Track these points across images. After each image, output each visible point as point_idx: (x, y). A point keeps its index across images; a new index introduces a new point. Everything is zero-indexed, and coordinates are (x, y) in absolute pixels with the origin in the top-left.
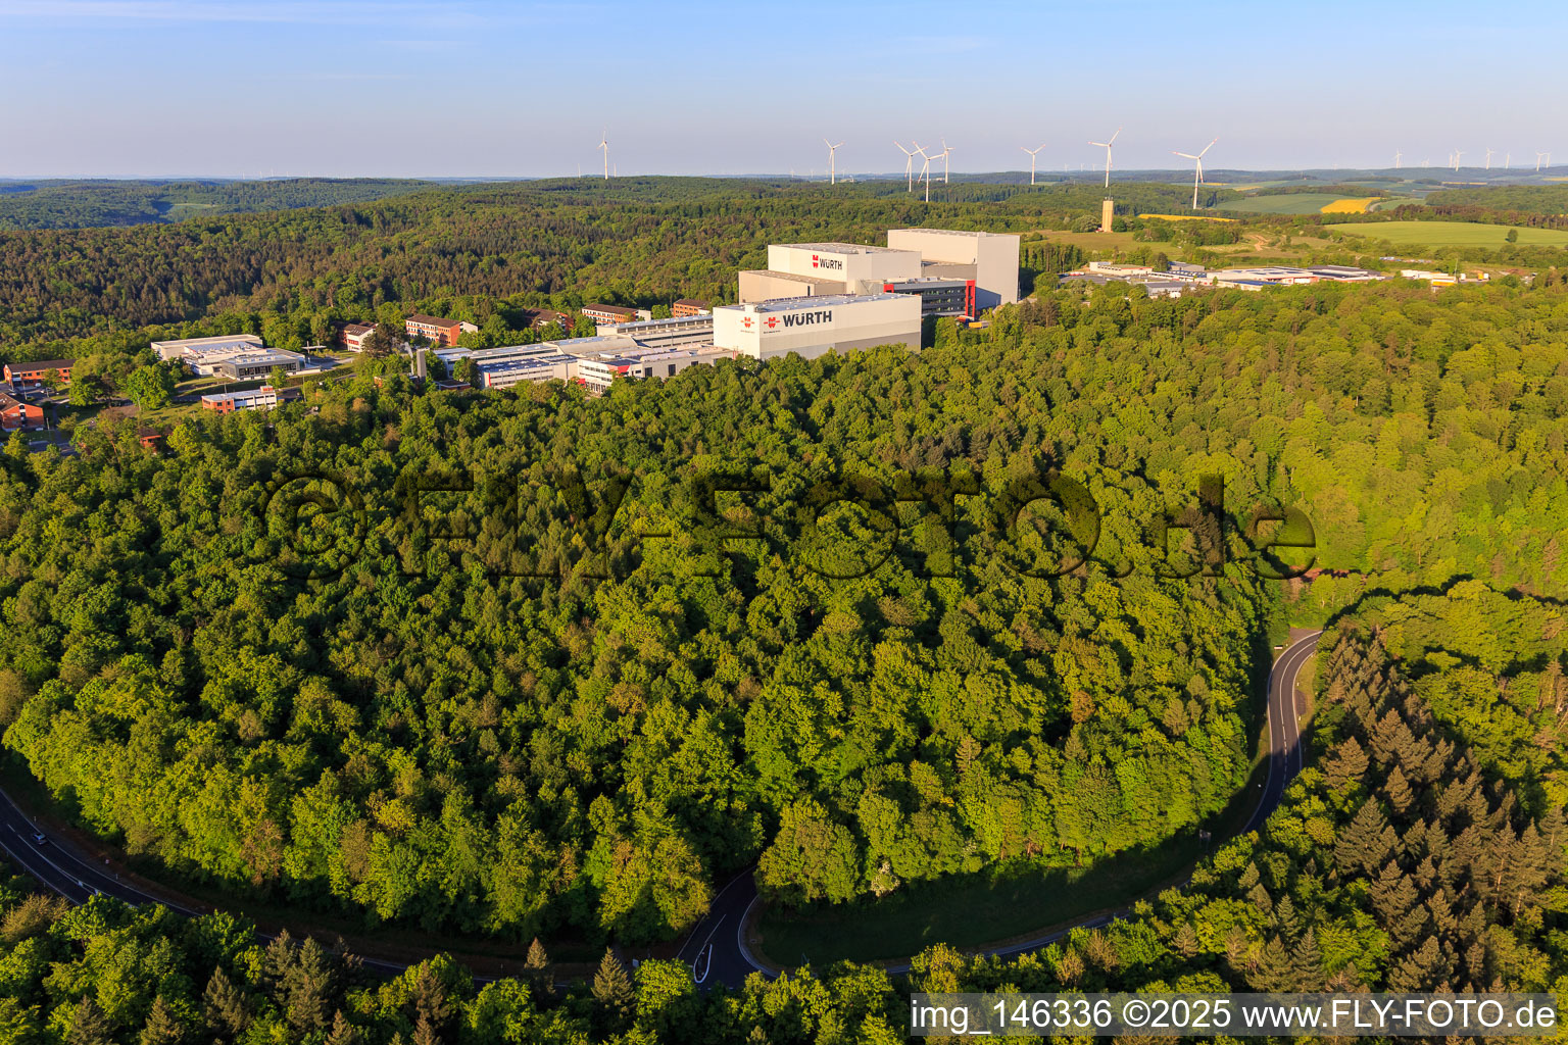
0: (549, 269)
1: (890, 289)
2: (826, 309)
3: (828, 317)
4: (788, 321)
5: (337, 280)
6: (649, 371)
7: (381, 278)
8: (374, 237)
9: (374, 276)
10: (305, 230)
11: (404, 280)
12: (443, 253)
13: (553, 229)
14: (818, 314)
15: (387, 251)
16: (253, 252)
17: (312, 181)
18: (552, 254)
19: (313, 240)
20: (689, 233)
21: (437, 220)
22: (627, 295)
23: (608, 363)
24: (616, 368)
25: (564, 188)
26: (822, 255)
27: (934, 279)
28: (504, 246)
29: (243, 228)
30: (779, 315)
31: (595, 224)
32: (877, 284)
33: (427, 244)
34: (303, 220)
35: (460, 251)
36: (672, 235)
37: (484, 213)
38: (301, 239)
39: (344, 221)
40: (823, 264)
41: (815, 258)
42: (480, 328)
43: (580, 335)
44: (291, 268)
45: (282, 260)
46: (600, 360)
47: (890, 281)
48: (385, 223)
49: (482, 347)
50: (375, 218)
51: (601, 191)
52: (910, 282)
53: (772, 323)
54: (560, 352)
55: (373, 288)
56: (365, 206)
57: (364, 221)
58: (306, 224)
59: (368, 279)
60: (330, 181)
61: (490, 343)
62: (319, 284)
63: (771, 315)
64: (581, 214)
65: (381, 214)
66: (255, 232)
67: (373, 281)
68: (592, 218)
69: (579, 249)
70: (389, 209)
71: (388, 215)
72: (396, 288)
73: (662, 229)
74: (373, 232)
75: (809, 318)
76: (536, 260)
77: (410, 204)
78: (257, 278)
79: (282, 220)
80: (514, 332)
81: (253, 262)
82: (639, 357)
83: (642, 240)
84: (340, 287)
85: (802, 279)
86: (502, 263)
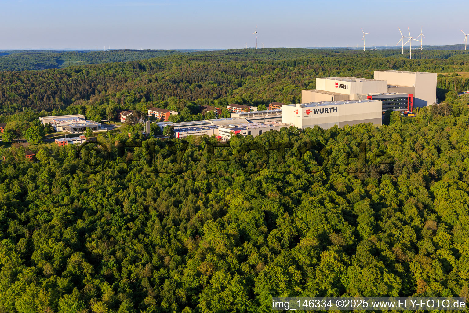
0: (221, 89)
1: (370, 98)
2: (335, 106)
3: (336, 110)
4: (316, 112)
5: (126, 93)
6: (249, 133)
7: (145, 93)
8: (145, 75)
9: (142, 92)
10: (116, 72)
11: (155, 94)
12: (174, 82)
13: (225, 72)
14: (331, 108)
15: (150, 81)
16: (93, 81)
17: (125, 51)
18: (223, 83)
19: (119, 77)
20: (288, 73)
21: (174, 67)
22: (249, 100)
23: (232, 129)
24: (234, 131)
25: (235, 53)
26: (340, 82)
27: (393, 94)
28: (202, 79)
29: (90, 71)
30: (311, 109)
31: (244, 69)
32: (364, 96)
33: (167, 78)
34: (116, 67)
35: (182, 81)
36: (279, 74)
37: (195, 64)
38: (114, 76)
39: (134, 68)
40: (340, 86)
41: (337, 84)
42: (179, 113)
43: (223, 117)
44: (108, 88)
45: (105, 85)
46: (228, 128)
47: (370, 94)
48: (152, 69)
49: (179, 122)
50: (147, 67)
51: (253, 54)
52: (380, 95)
53: (308, 112)
54: (212, 124)
55: (141, 97)
56: (143, 61)
57: (142, 68)
58: (117, 69)
59: (139, 93)
60: (133, 51)
61: (182, 120)
62: (118, 95)
63: (308, 108)
64: (239, 65)
65: (150, 65)
66: (95, 72)
67: (141, 94)
68: (244, 67)
69: (236, 80)
70: (154, 63)
71: (153, 65)
72: (151, 97)
73: (275, 72)
74: (146, 73)
75: (326, 110)
76: (215, 85)
77: (163, 60)
78: (93, 93)
79: (107, 67)
80: (193, 115)
81: (92, 85)
82: (246, 127)
83: (265, 77)
84: (127, 96)
85: (329, 93)
86: (200, 86)
